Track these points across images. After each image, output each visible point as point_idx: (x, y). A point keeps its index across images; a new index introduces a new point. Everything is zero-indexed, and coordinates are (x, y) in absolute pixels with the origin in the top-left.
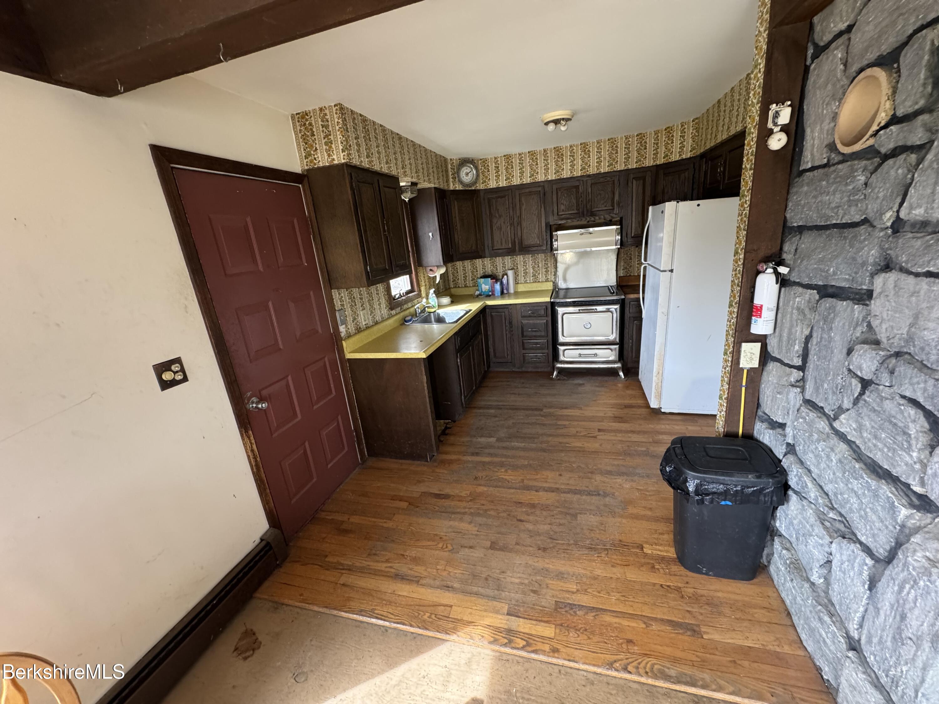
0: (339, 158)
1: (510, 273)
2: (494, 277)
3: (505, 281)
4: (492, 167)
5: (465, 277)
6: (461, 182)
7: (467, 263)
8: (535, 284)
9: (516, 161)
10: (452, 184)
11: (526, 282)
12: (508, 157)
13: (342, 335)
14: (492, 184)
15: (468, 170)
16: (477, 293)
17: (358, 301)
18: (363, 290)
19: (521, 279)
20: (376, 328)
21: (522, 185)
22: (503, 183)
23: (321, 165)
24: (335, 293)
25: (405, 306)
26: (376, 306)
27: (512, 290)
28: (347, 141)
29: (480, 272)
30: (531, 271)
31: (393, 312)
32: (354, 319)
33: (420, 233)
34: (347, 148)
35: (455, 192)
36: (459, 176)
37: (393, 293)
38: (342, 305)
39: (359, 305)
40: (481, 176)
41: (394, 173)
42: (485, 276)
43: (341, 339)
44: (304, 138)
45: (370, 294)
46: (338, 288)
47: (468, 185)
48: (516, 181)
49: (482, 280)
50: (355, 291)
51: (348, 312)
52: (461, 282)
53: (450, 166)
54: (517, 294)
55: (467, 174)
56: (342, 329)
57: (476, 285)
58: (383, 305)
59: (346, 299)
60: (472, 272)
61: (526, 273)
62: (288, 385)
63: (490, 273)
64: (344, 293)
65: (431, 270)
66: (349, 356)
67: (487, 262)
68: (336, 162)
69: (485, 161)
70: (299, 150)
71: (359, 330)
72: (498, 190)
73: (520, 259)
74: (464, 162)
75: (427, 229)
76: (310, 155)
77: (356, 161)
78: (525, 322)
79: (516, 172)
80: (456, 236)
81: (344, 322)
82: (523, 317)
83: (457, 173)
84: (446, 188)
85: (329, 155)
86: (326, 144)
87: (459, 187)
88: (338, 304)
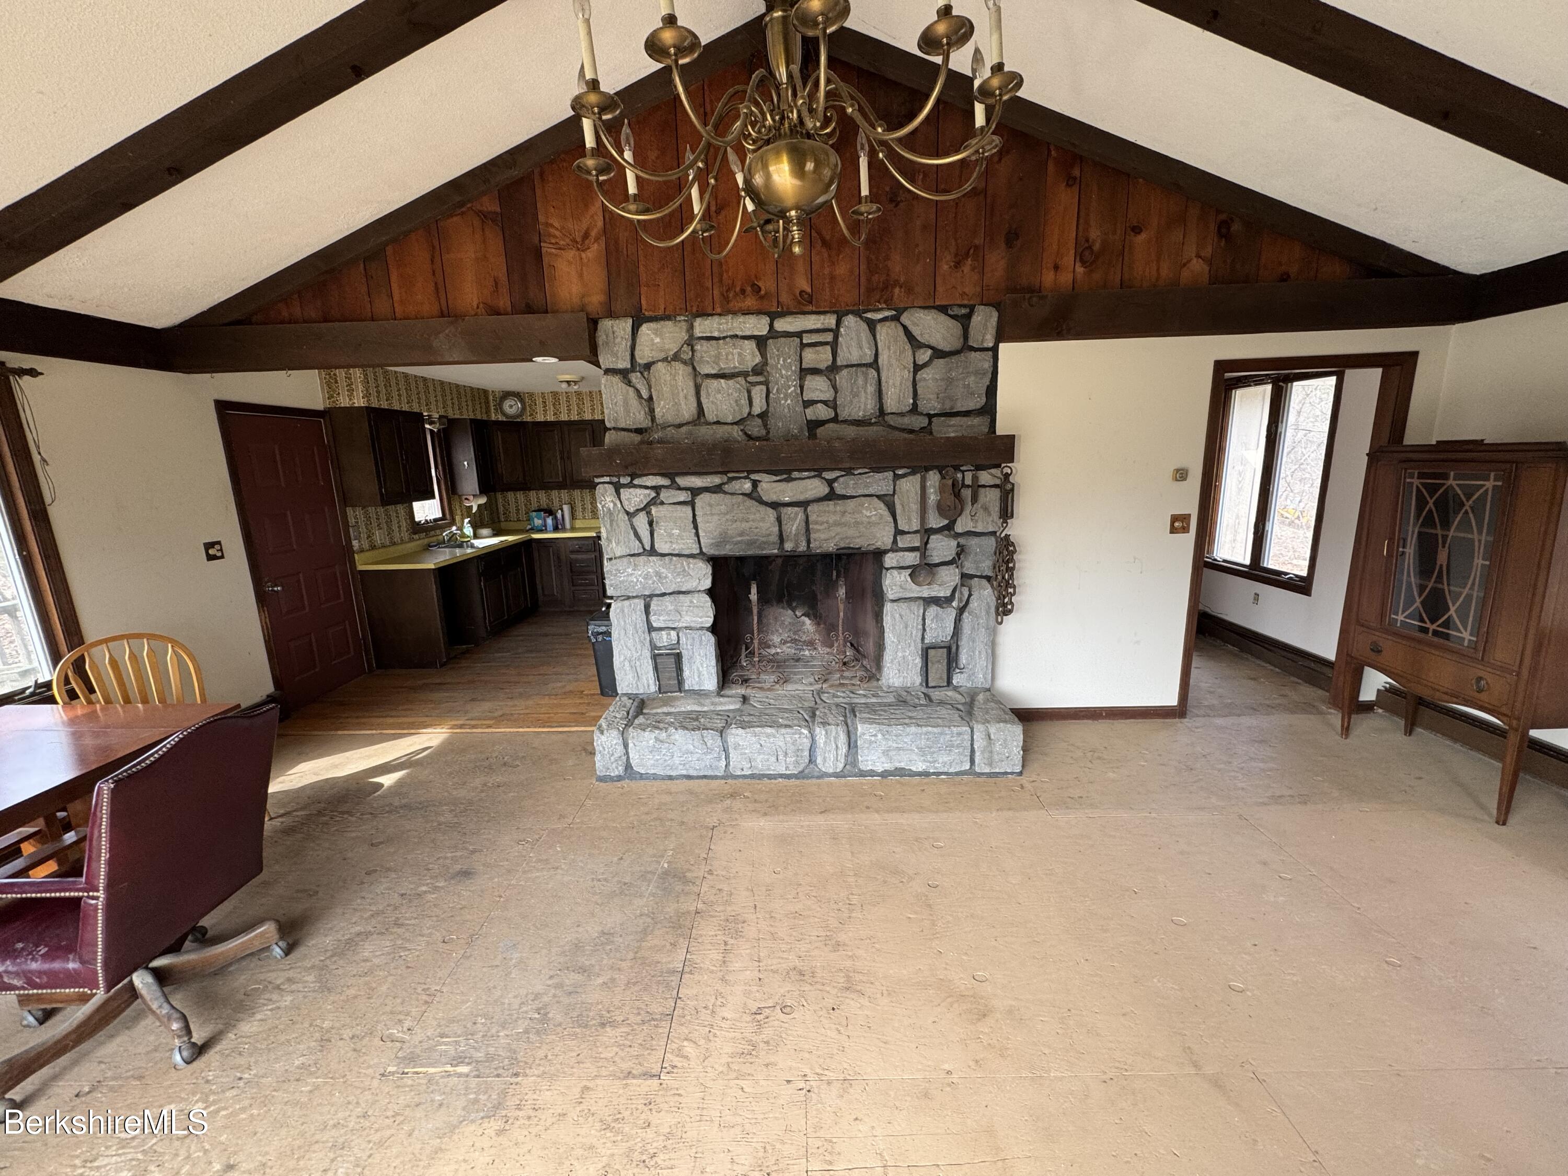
0: (359, 401)
1: (566, 508)
2: (550, 512)
3: (559, 515)
4: (539, 401)
5: (518, 510)
6: (504, 414)
7: (520, 495)
8: (593, 521)
9: (563, 399)
10: (493, 415)
11: (584, 518)
12: (555, 394)
13: (355, 549)
14: (540, 418)
15: (513, 403)
16: (529, 527)
17: (374, 520)
18: (381, 510)
19: (579, 513)
20: (392, 549)
21: (570, 421)
22: (551, 418)
23: (342, 405)
24: (349, 511)
25: (432, 533)
26: (395, 527)
27: (568, 526)
28: (367, 390)
29: (535, 505)
30: (590, 506)
31: (416, 537)
32: (369, 537)
33: (455, 461)
34: (367, 395)
35: (497, 423)
36: (501, 408)
37: (417, 519)
38: (357, 522)
39: (375, 524)
40: (528, 409)
41: (416, 410)
42: (539, 510)
43: (354, 552)
44: (329, 384)
45: (388, 516)
46: (353, 506)
47: (511, 417)
48: (564, 417)
49: (534, 514)
50: (371, 510)
51: (363, 529)
52: (513, 516)
53: (491, 398)
54: (573, 529)
55: (511, 407)
56: (355, 543)
57: (529, 519)
58: (404, 529)
59: (362, 518)
60: (526, 505)
61: (584, 509)
62: (299, 581)
63: (546, 507)
64: (359, 512)
65: (466, 499)
66: (361, 568)
67: (542, 495)
68: (356, 405)
69: (531, 395)
70: (323, 392)
71: (373, 547)
72: (546, 424)
73: (577, 493)
74: (507, 395)
75: (461, 458)
76: (333, 397)
77: (375, 404)
78: (573, 556)
79: (563, 408)
80: (499, 466)
81: (358, 538)
82: (572, 552)
83: (499, 407)
84: (485, 418)
85: (350, 400)
86: (348, 391)
87: (501, 418)
88: (352, 521)
